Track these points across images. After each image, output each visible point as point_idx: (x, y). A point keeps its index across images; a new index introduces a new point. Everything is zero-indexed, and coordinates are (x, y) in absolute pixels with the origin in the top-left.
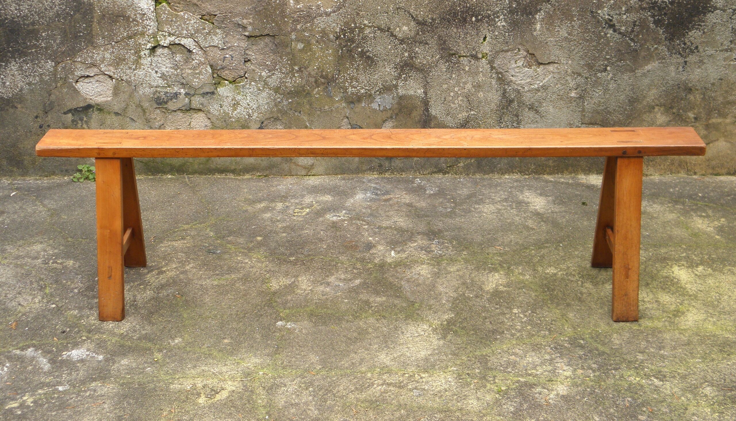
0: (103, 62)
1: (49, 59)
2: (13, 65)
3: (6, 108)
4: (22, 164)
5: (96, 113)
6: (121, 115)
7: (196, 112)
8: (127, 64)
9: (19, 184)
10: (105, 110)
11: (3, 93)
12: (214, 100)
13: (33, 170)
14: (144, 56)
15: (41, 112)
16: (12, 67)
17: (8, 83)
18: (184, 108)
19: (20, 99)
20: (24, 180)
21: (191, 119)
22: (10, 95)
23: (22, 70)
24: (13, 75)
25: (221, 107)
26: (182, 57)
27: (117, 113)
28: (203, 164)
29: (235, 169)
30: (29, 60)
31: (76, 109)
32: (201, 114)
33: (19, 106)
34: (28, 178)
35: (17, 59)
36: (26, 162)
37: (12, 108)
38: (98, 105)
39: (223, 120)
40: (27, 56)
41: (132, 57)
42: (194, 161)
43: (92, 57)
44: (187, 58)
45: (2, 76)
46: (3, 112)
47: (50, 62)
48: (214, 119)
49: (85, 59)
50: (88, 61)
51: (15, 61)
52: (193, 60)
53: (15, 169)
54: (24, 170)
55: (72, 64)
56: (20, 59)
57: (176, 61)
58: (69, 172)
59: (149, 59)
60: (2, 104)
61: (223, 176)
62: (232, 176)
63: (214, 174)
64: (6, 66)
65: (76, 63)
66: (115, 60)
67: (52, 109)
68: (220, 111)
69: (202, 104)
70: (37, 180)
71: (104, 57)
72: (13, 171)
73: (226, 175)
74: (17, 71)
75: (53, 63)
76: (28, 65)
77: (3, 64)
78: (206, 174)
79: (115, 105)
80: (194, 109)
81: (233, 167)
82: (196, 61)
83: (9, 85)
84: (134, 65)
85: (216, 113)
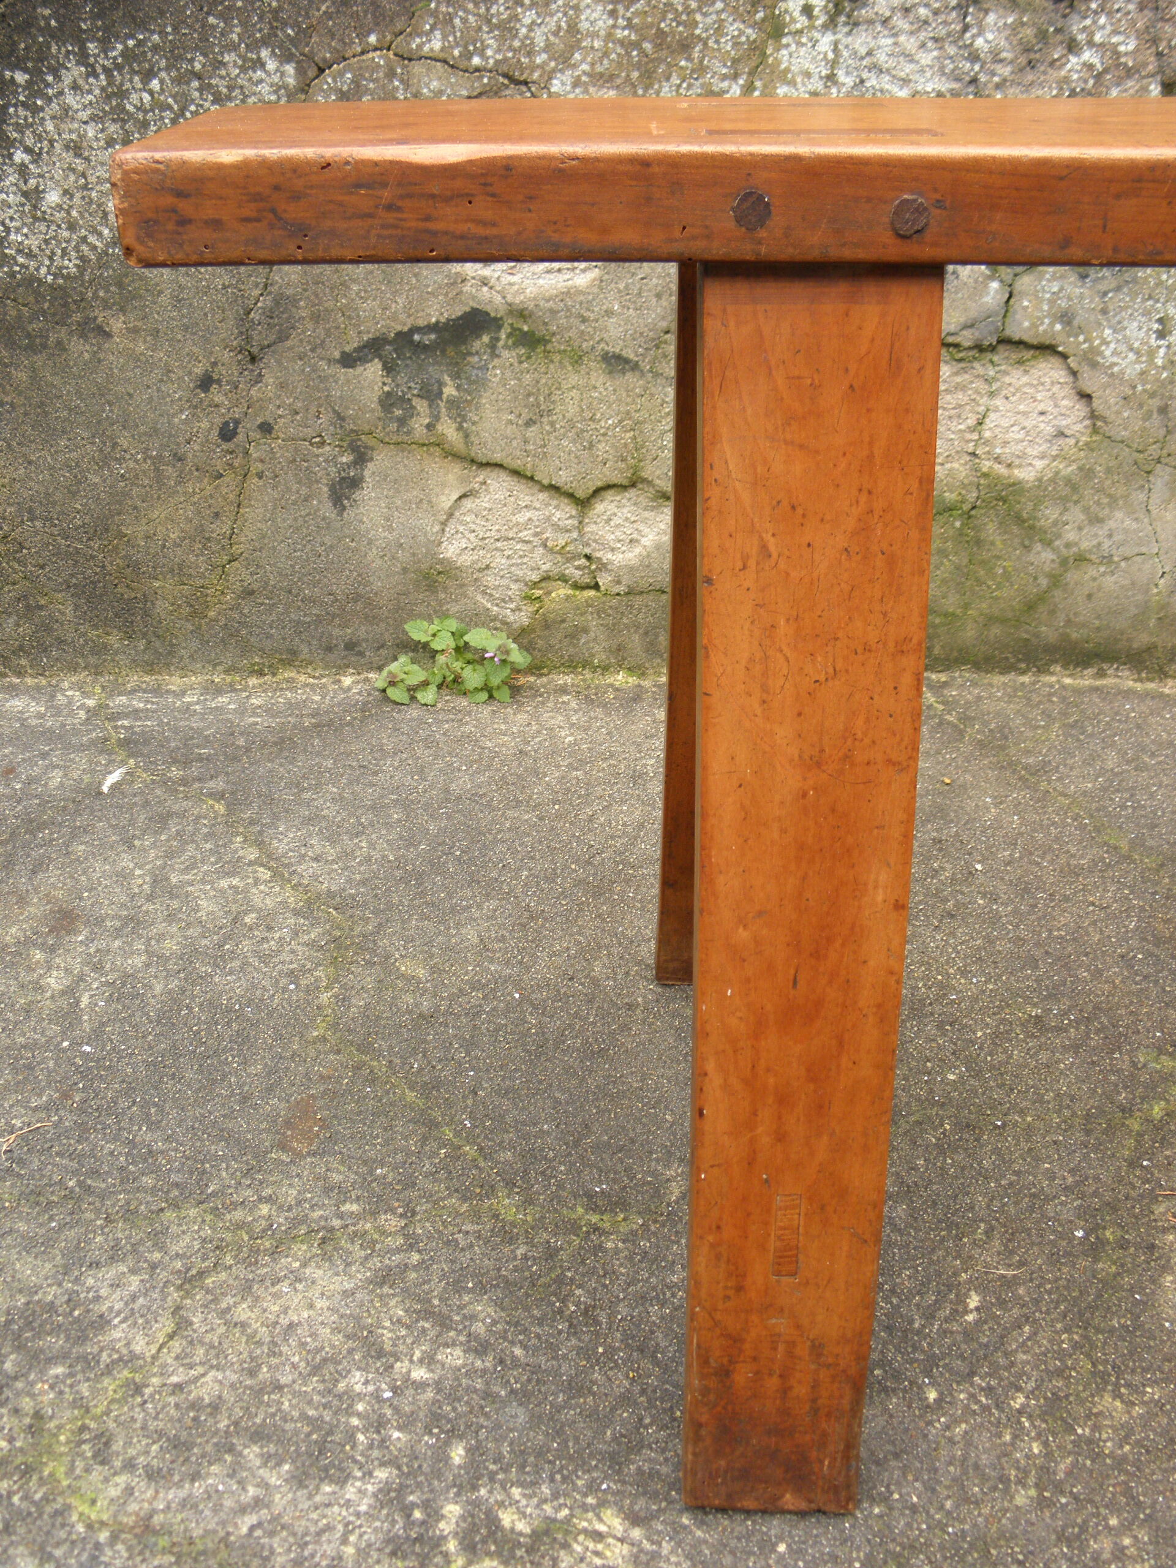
0: (564, 60)
1: (264, 42)
2: (75, 87)
3: (52, 338)
4: (146, 614)
5: (508, 356)
6: (636, 367)
7: (1020, 362)
8: (701, 69)
9: (136, 713)
10: (556, 344)
11: (30, 255)
12: (1134, 295)
13: (195, 644)
14: (802, 22)
15: (227, 355)
16: (70, 99)
17: (53, 197)
18: (966, 338)
19: (120, 285)
20: (157, 691)
21: (992, 394)
22: (71, 266)
23: (120, 115)
24: (76, 148)
25: (1161, 335)
26: (1014, 28)
27: (618, 358)
28: (1003, 621)
29: (1150, 649)
30: (155, 48)
31: (404, 339)
32: (1050, 372)
33: (117, 325)
34: (175, 682)
35: (92, 47)
36: (161, 608)
37: (83, 335)
38: (522, 314)
39: (1155, 403)
40: (142, 25)
41: (733, 28)
42: (966, 606)
43: (506, 29)
44: (1042, 35)
45: (19, 156)
46: (39, 359)
47: (271, 65)
48: (1107, 400)
49: (471, 42)
50: (482, 53)
51: (83, 58)
52: (1072, 47)
53: (114, 639)
54: (158, 644)
55: (391, 74)
56: (105, 46)
57: (974, 57)
58: (361, 654)
59: (825, 42)
60: (34, 317)
61: (1086, 679)
62: (1124, 679)
63: (1043, 670)
64: (35, 88)
65: (417, 68)
66: (637, 45)
67: (283, 337)
68: (1152, 353)
69: (1066, 317)
70: (219, 691)
71: (573, 28)
72: (105, 647)
73: (1101, 674)
74: (94, 118)
75: (290, 69)
76: (155, 84)
77: (21, 78)
78: (1006, 669)
79: (609, 313)
80: (1020, 343)
81: (1142, 639)
82: (1087, 55)
83: (59, 207)
84: (735, 77)
85: (1129, 366)
